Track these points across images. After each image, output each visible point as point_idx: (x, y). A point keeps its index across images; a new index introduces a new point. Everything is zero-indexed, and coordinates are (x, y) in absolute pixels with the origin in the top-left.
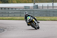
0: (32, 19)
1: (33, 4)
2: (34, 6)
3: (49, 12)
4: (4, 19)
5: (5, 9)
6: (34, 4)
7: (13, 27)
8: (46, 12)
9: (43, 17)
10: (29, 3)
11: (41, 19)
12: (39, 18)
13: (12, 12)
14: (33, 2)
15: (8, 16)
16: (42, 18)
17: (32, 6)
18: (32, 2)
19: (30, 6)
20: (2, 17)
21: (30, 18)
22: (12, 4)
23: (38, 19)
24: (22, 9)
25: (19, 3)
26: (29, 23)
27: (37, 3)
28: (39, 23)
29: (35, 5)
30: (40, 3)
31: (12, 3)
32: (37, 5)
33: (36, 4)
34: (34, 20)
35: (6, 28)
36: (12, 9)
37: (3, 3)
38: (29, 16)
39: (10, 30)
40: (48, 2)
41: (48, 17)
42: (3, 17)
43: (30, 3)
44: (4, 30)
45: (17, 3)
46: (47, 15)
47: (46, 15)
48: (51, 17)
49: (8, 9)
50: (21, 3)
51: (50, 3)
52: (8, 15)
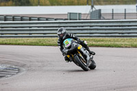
0: (75, 44)
1: (90, 7)
2: (91, 13)
3: (129, 26)
4: (19, 44)
5: (22, 19)
6: (92, 7)
7: (42, 62)
8: (120, 26)
9: (113, 38)
10: (81, 5)
11: (110, 43)
12: (102, 41)
13: (38, 27)
14: (90, 3)
15: (28, 35)
16: (110, 41)
17: (88, 12)
18: (87, 3)
19: (82, 13)
20: (16, 39)
21: (70, 43)
22: (39, 7)
23: (102, 43)
24: (62, 19)
25: (55, 5)
26: (68, 56)
27: (100, 4)
28: (94, 54)
29: (94, 9)
30: (106, 4)
31: (39, 4)
32: (100, 10)
33: (97, 7)
34: (80, 47)
35: (23, 66)
36: (39, 20)
37: (16, 5)
38: (68, 37)
39: (35, 70)
40: (125, 3)
41: (125, 38)
42: (18, 38)
43: (83, 4)
44: (19, 70)
45: (52, 4)
46: (123, 33)
47: (119, 33)
48: (133, 38)
49: (30, 20)
50: (61, 5)
51: (130, 4)
52: (30, 34)
